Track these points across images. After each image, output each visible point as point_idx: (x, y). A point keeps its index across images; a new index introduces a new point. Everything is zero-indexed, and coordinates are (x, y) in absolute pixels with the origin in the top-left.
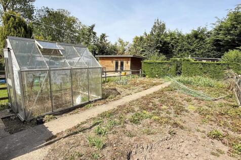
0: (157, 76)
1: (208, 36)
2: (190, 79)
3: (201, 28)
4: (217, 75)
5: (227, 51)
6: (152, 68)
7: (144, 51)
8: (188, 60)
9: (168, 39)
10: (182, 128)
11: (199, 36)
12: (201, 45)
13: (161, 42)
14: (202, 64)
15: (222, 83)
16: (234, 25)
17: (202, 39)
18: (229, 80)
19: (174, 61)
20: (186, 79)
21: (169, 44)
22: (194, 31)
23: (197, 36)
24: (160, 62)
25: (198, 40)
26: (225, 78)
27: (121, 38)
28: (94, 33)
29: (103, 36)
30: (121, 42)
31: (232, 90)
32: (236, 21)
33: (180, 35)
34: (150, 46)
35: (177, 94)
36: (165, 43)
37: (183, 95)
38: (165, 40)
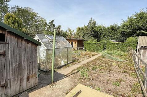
0: (93, 50)
1: (119, 29)
2: (111, 51)
3: (115, 24)
4: (124, 50)
5: (128, 37)
6: (90, 46)
7: (84, 36)
8: (109, 42)
9: (98, 30)
10: (112, 71)
11: (114, 29)
12: (115, 33)
13: (94, 31)
14: (117, 44)
15: (126, 54)
16: (131, 25)
17: (115, 30)
18: (130, 52)
19: (102, 42)
20: (109, 52)
21: (98, 32)
22: (111, 26)
23: (113, 28)
24: (94, 42)
25: (113, 31)
26: (128, 51)
27: (70, 28)
28: (54, 25)
29: (59, 27)
30: (70, 30)
31: (131, 57)
32: (132, 23)
33: (104, 27)
34: (88, 33)
35: (106, 59)
36: (96, 32)
37: (109, 59)
38: (96, 30)
